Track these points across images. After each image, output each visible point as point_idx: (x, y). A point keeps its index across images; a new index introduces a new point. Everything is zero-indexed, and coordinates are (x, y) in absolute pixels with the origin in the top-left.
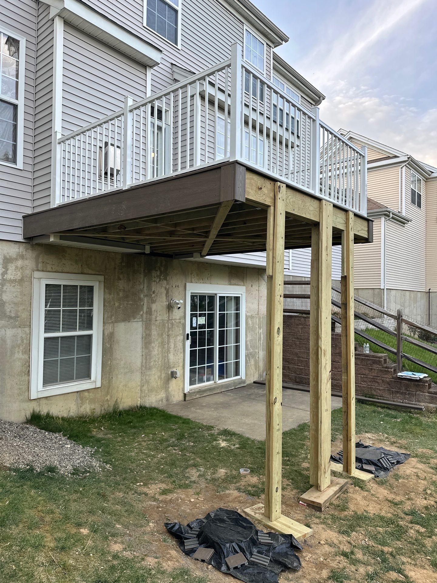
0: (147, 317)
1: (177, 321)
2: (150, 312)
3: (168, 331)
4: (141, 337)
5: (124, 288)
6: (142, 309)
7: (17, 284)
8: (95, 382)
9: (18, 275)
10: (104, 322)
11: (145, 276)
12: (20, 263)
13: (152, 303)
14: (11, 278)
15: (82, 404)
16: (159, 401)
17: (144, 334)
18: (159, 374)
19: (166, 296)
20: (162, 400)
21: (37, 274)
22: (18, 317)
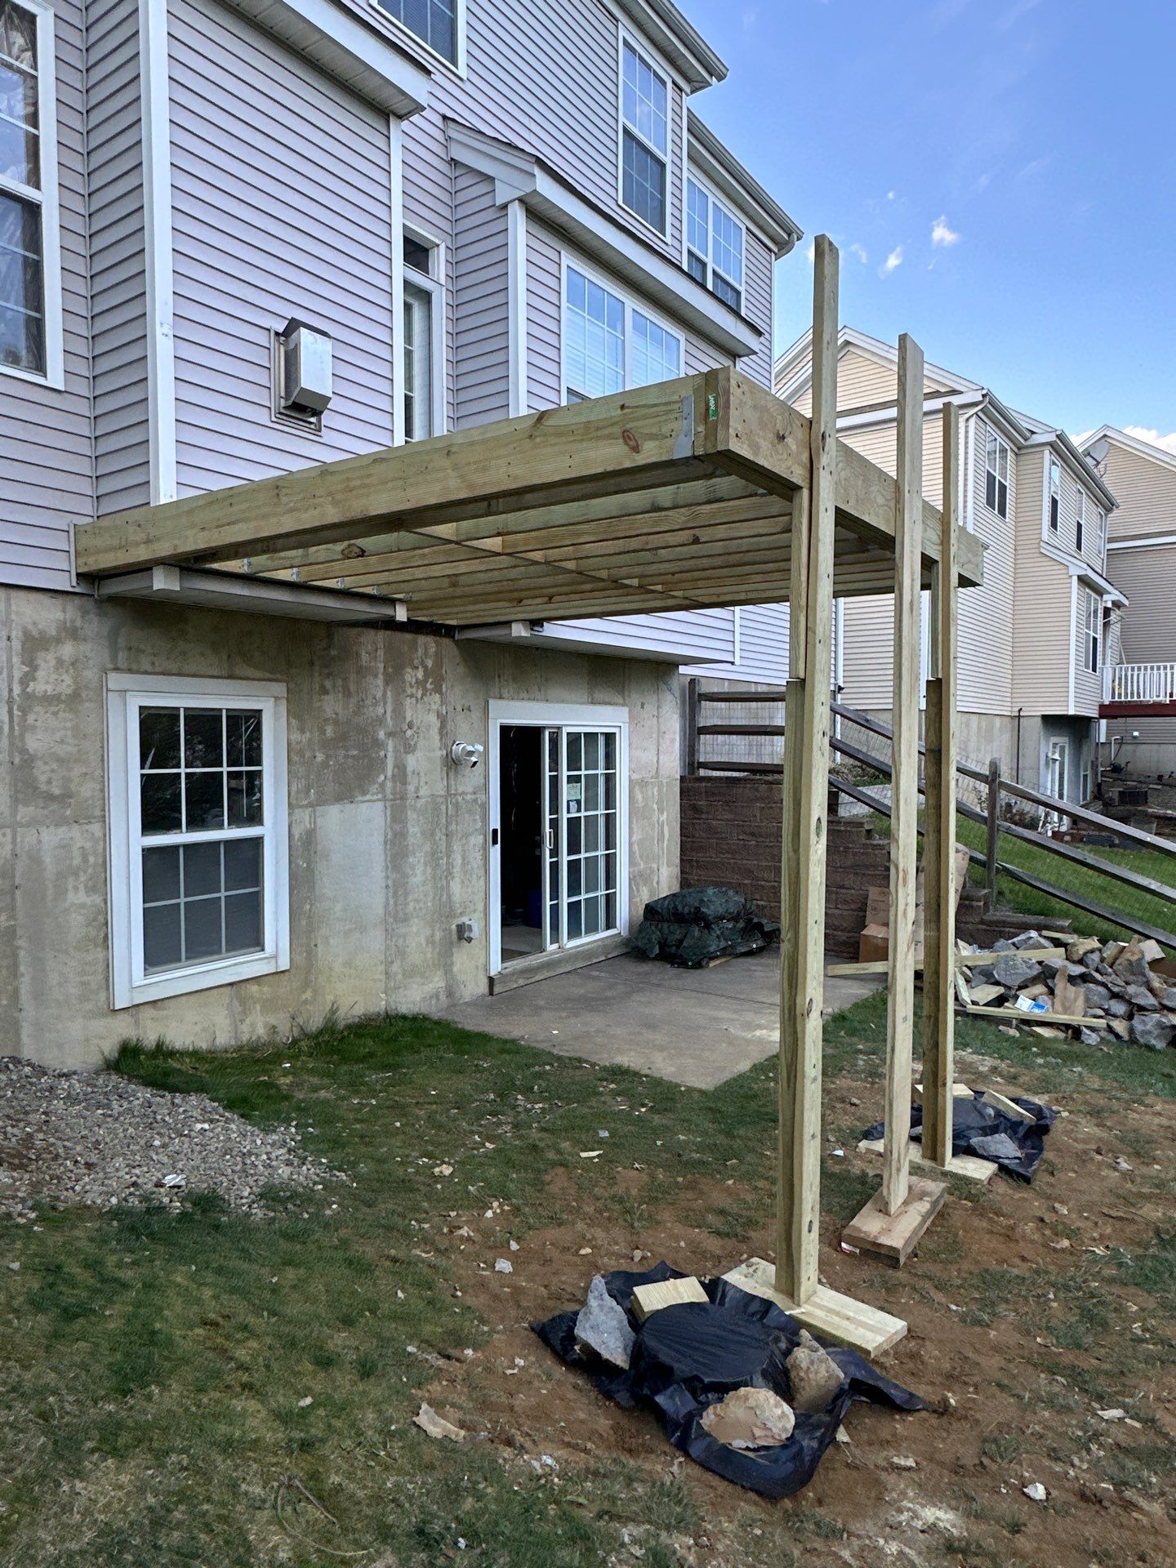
0: (394, 788)
1: (469, 797)
2: (401, 775)
3: (448, 824)
4: (382, 839)
5: (336, 714)
6: (384, 770)
7: (63, 706)
8: (275, 957)
9: (64, 684)
10: (290, 804)
11: (387, 683)
12: (68, 650)
13: (407, 753)
14: (46, 691)
15: (245, 1012)
16: (431, 997)
17: (389, 830)
18: (428, 932)
19: (441, 733)
20: (437, 996)
21: (115, 680)
22: (70, 797)
